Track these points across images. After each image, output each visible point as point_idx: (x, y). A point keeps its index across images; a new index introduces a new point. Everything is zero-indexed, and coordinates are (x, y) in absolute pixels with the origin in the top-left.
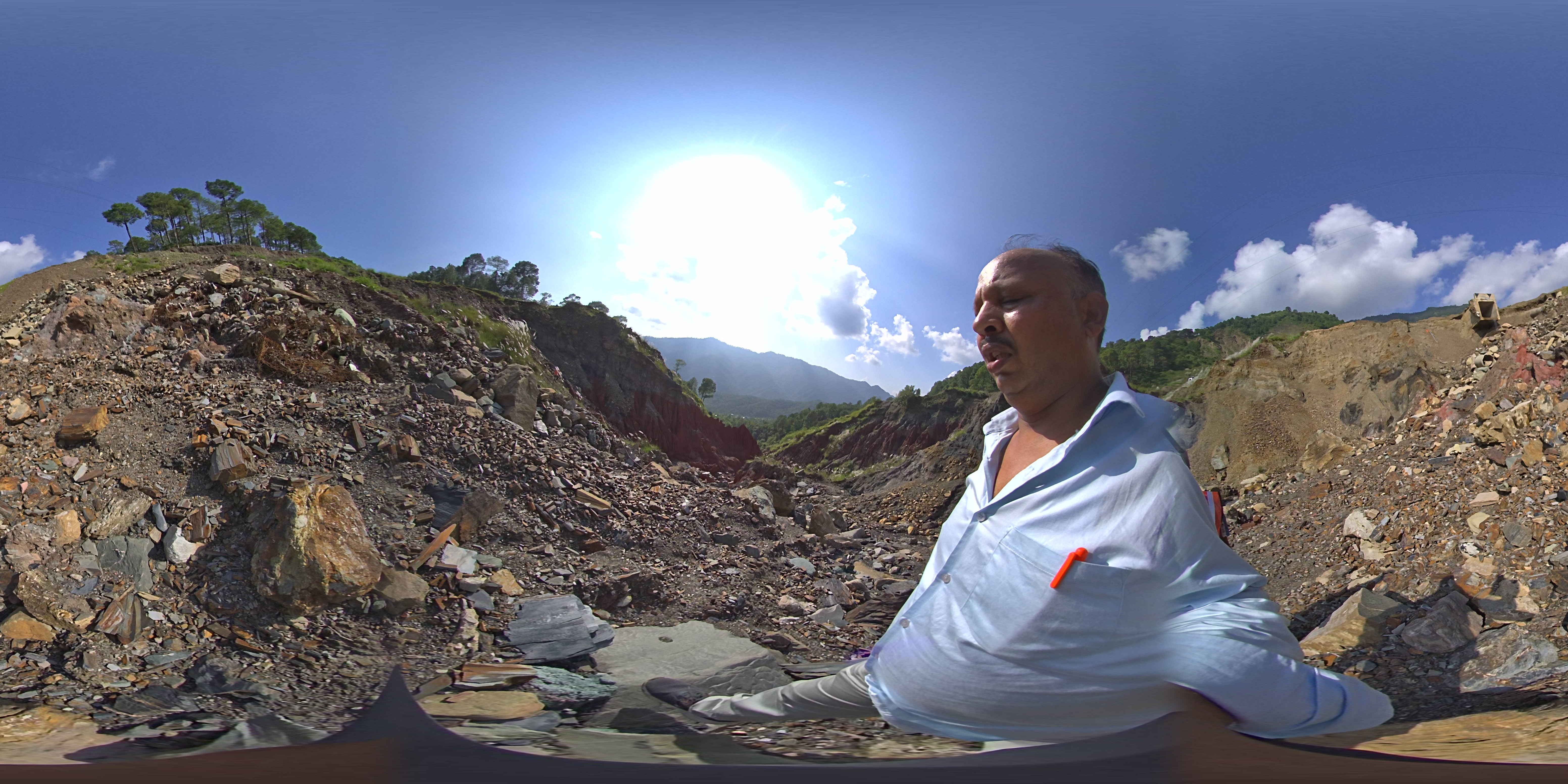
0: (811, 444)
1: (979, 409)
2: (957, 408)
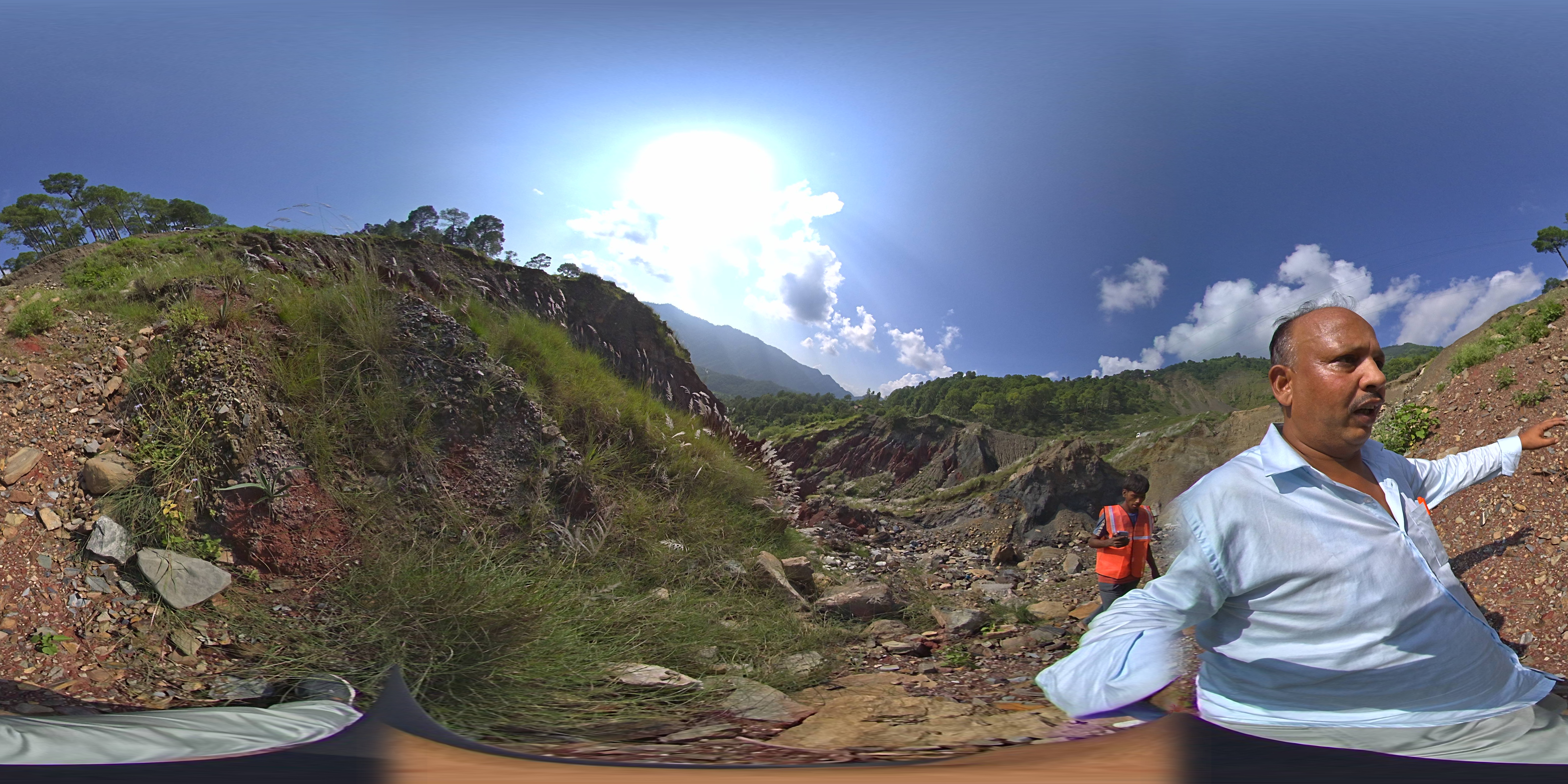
1: (957, 438)
2: (938, 433)
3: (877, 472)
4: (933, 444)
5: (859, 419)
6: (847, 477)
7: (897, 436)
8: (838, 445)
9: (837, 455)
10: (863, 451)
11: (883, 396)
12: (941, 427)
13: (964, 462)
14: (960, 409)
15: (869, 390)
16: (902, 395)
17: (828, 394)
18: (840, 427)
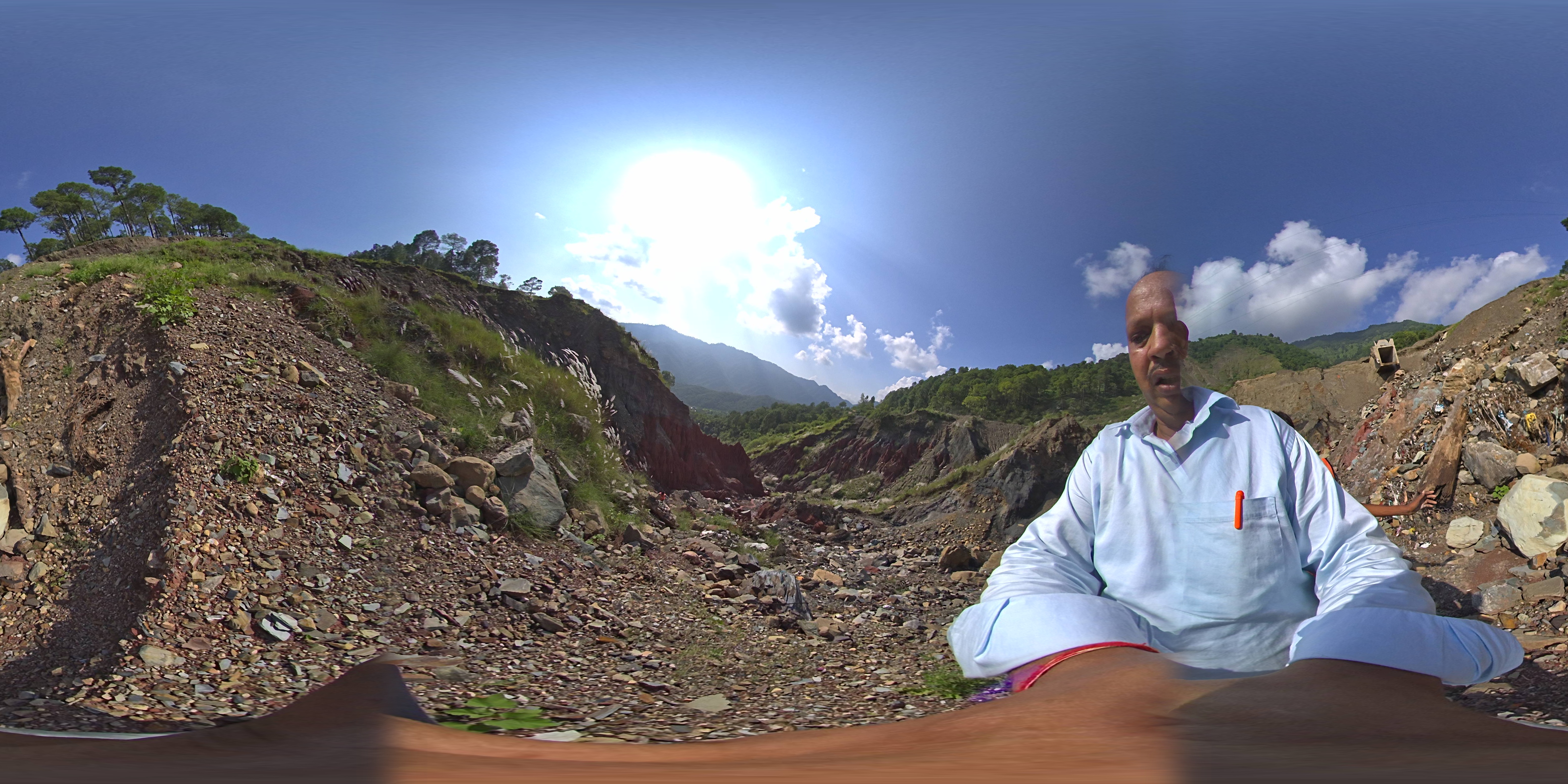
0: (784, 454)
1: (948, 432)
2: (928, 428)
3: (865, 472)
4: (923, 441)
5: (846, 421)
6: (835, 481)
7: (885, 435)
8: (824, 449)
9: (824, 458)
10: (850, 453)
11: (877, 400)
12: (930, 422)
13: (956, 456)
14: (953, 404)
15: (863, 395)
16: (895, 398)
17: (823, 403)
18: (827, 431)
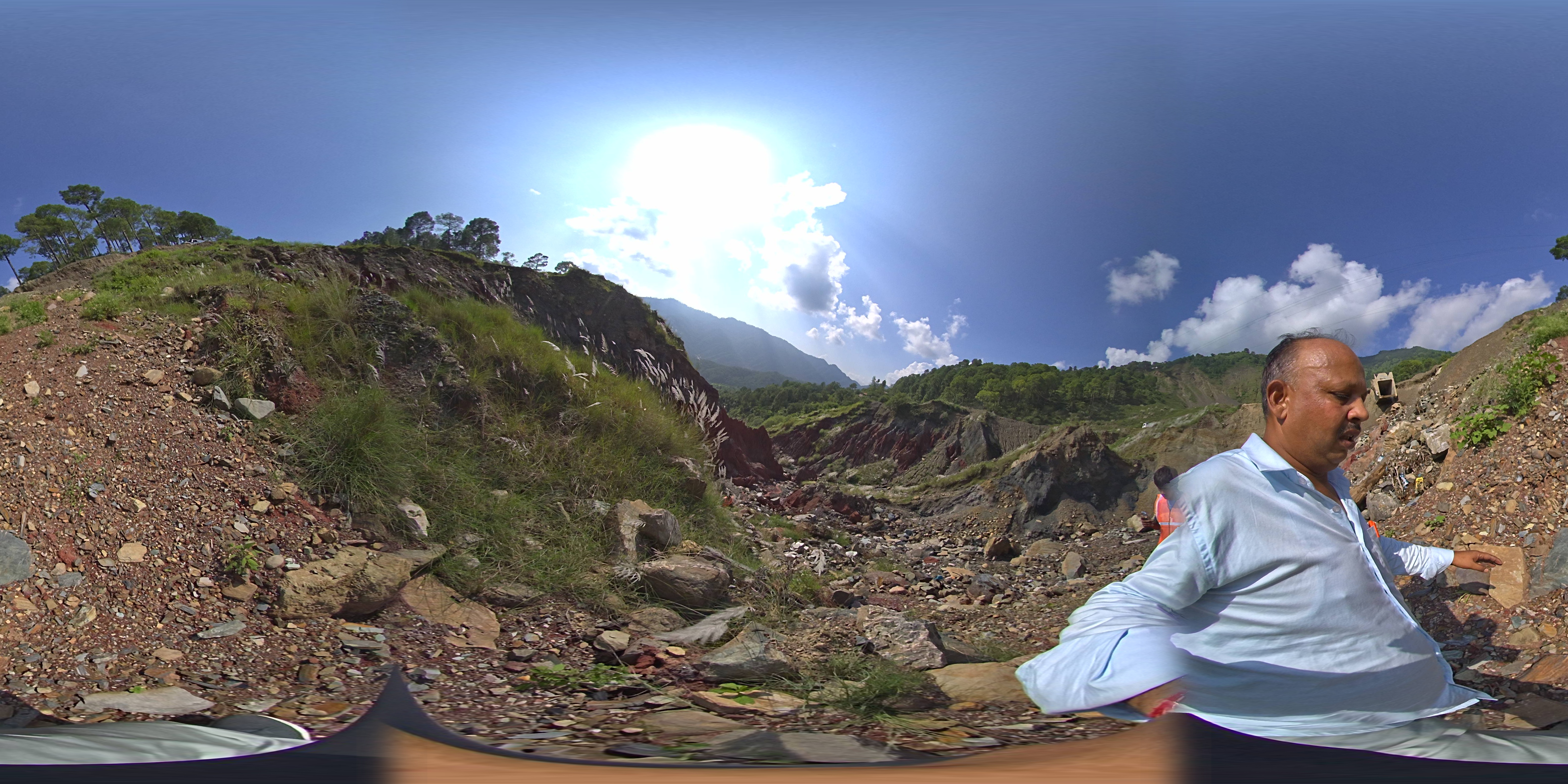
1: (961, 424)
2: (942, 420)
3: (879, 459)
4: (937, 431)
5: (862, 406)
6: (849, 465)
7: (900, 423)
8: (841, 432)
9: (840, 442)
10: (866, 438)
11: (888, 384)
12: (945, 414)
13: (967, 449)
14: (965, 396)
15: (874, 379)
16: (907, 383)
17: (834, 383)
18: (843, 415)
